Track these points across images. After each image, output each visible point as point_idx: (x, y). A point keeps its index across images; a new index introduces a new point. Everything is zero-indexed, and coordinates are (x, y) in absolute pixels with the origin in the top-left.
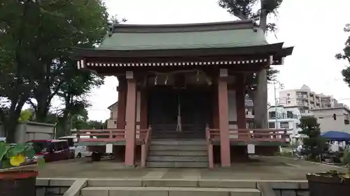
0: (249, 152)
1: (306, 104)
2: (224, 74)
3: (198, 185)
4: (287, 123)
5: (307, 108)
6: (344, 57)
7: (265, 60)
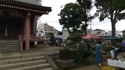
0: (35, 44)
1: (46, 28)
2: (29, 14)
3: (21, 57)
4: (40, 34)
5: (47, 30)
6: (60, 15)
7: (45, 12)
